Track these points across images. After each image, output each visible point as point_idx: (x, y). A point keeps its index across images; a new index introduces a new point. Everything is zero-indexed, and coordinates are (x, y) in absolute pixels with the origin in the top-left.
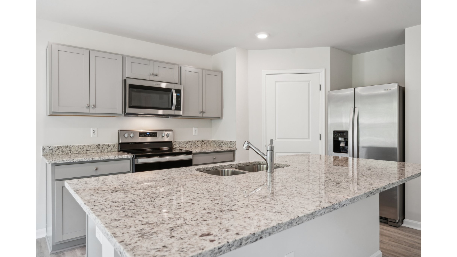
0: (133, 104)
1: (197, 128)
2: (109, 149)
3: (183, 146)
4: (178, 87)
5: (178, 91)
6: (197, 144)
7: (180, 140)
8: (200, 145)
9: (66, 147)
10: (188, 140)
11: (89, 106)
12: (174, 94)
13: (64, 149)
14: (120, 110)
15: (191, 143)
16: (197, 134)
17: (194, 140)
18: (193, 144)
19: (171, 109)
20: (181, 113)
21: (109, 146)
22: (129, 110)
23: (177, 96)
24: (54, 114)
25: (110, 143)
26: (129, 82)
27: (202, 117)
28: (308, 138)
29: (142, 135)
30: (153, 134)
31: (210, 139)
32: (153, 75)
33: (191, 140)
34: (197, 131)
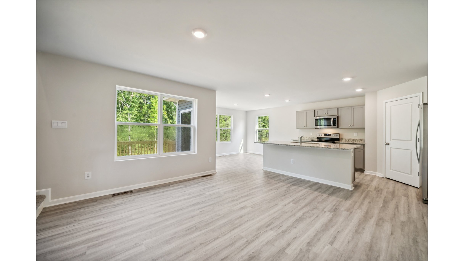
7: (345, 138)
16: (357, 136)
17: (354, 138)
19: (331, 126)
20: (336, 127)
34: (357, 135)
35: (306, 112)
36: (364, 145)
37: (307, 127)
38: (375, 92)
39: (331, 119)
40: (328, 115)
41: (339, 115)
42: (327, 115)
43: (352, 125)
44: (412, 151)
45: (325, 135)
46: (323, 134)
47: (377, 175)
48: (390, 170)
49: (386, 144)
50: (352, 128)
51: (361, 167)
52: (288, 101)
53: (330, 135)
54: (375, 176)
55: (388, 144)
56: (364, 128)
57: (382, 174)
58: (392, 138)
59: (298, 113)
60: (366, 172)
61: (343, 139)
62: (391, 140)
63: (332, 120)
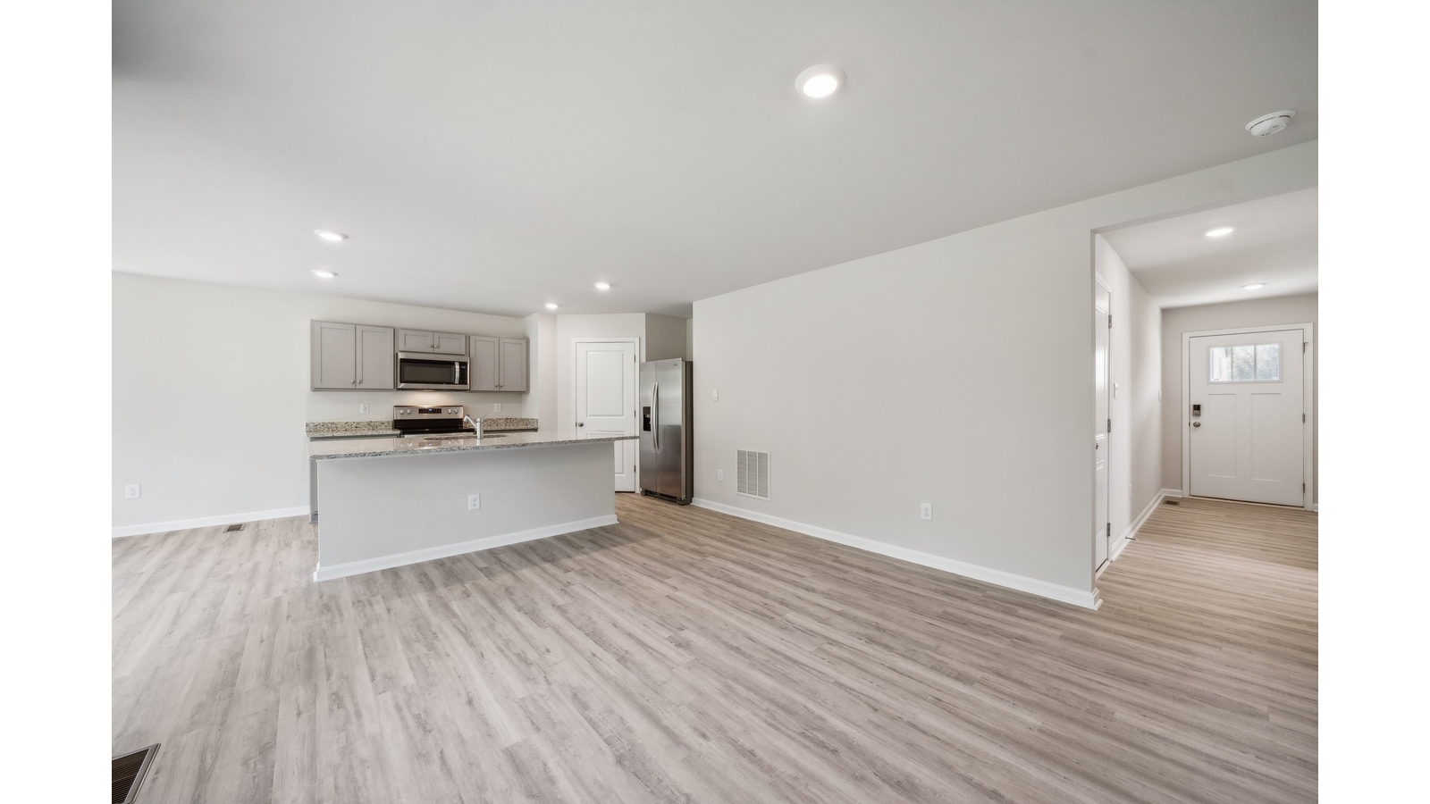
0: (406, 379)
1: (499, 404)
2: (383, 426)
4: (462, 359)
5: (463, 364)
6: (499, 422)
9: (332, 424)
11: (355, 382)
12: (457, 367)
13: (330, 425)
14: (390, 384)
17: (495, 418)
19: (454, 383)
20: (467, 387)
21: (383, 424)
22: (402, 385)
23: (460, 368)
24: (315, 389)
25: (384, 421)
26: (401, 356)
28: (623, 415)
29: (422, 411)
30: (437, 411)
31: (519, 417)
32: (433, 347)
39: (452, 363)
40: (441, 351)
42: (436, 350)
50: (499, 392)
52: (331, 276)
55: (582, 425)
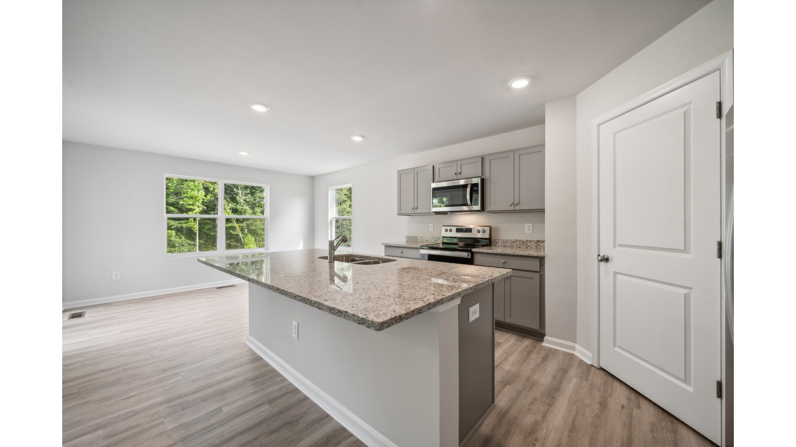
1: (531, 225)
3: (509, 245)
6: (529, 244)
7: (505, 239)
8: (534, 247)
10: (515, 239)
15: (519, 242)
16: (531, 232)
17: (524, 239)
18: (522, 244)
27: (514, 210)
33: (519, 239)
34: (531, 228)
35: (415, 172)
36: (542, 260)
37: (418, 211)
38: (569, 98)
39: (466, 186)
41: (487, 175)
43: (517, 201)
44: (689, 293)
45: (459, 230)
46: (454, 229)
47: (576, 353)
48: (615, 346)
49: (601, 261)
50: (516, 211)
51: (535, 326)
53: (469, 230)
54: (572, 356)
55: (606, 260)
56: (542, 211)
57: (590, 355)
58: (619, 241)
59: (400, 174)
60: (549, 342)
61: (500, 242)
62: (615, 246)
63: (468, 190)
